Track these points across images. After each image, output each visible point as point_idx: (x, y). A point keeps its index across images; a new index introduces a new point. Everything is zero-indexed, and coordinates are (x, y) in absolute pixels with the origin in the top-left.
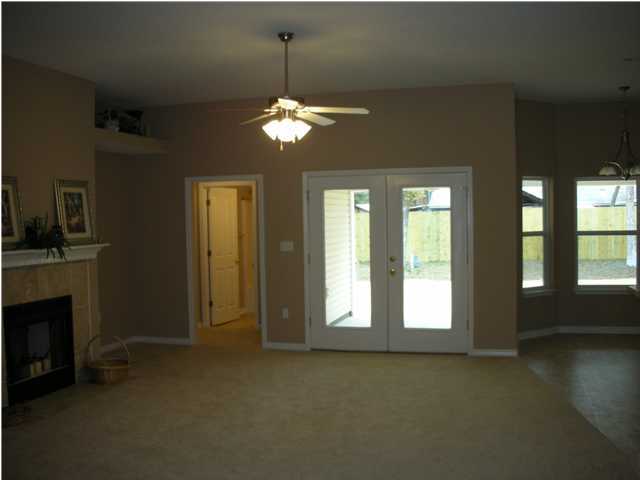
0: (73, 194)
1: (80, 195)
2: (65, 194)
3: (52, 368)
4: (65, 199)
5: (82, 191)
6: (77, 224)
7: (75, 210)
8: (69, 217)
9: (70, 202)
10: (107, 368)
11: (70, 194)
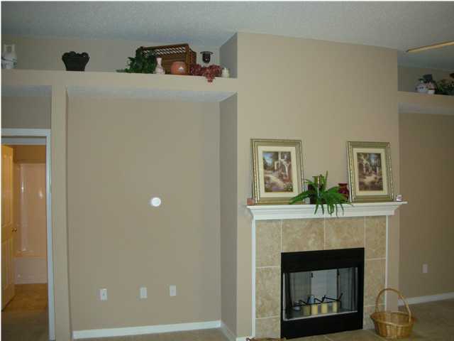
0: (370, 154)
1: (379, 156)
2: (359, 154)
3: (338, 312)
4: (359, 159)
5: (381, 151)
6: (373, 183)
7: (370, 169)
8: (362, 175)
9: (365, 162)
10: (390, 323)
11: (365, 155)
